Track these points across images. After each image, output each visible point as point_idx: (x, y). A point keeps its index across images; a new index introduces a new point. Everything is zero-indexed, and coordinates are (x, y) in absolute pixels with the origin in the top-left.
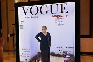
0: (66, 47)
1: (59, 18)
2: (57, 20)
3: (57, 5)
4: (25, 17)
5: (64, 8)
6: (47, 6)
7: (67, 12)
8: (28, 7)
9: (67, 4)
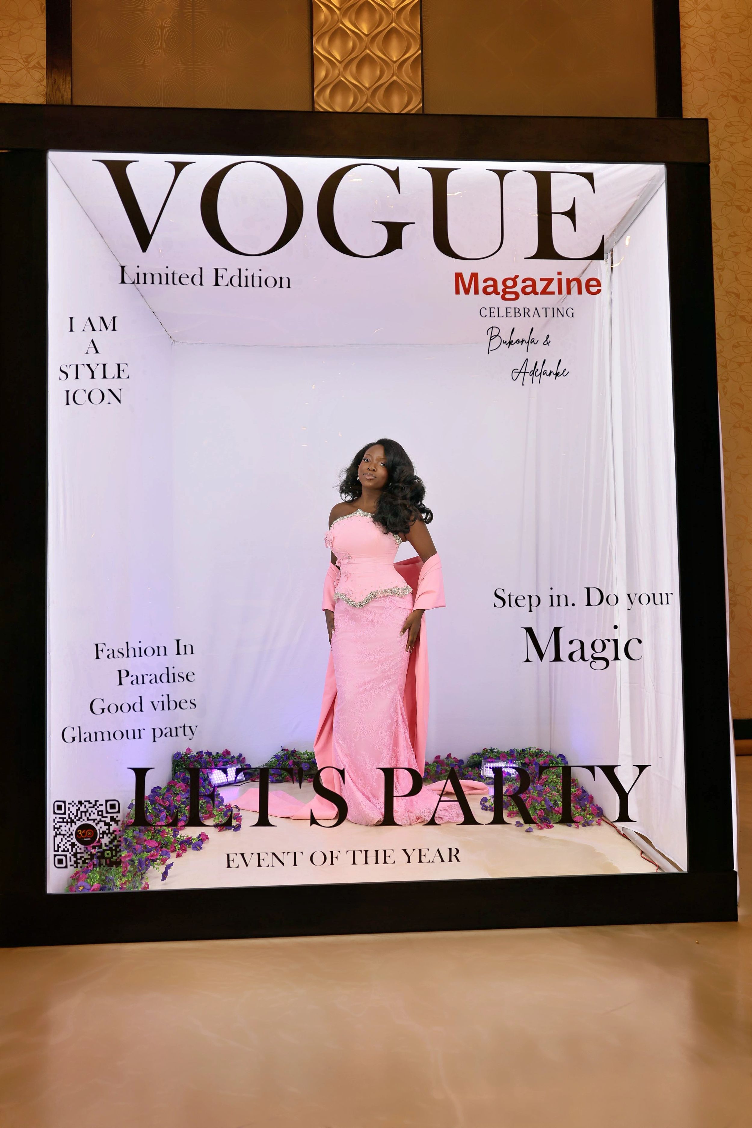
0: (595, 597)
1: (524, 301)
2: (505, 325)
3: (502, 174)
4: (141, 279)
5: (571, 214)
6: (395, 175)
7: (599, 255)
8: (179, 167)
9: (589, 177)
